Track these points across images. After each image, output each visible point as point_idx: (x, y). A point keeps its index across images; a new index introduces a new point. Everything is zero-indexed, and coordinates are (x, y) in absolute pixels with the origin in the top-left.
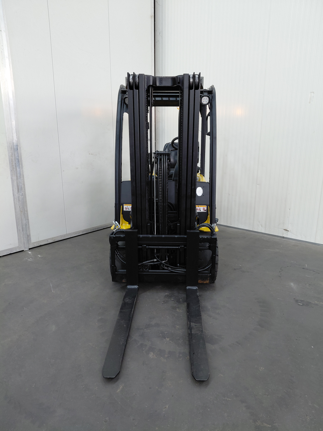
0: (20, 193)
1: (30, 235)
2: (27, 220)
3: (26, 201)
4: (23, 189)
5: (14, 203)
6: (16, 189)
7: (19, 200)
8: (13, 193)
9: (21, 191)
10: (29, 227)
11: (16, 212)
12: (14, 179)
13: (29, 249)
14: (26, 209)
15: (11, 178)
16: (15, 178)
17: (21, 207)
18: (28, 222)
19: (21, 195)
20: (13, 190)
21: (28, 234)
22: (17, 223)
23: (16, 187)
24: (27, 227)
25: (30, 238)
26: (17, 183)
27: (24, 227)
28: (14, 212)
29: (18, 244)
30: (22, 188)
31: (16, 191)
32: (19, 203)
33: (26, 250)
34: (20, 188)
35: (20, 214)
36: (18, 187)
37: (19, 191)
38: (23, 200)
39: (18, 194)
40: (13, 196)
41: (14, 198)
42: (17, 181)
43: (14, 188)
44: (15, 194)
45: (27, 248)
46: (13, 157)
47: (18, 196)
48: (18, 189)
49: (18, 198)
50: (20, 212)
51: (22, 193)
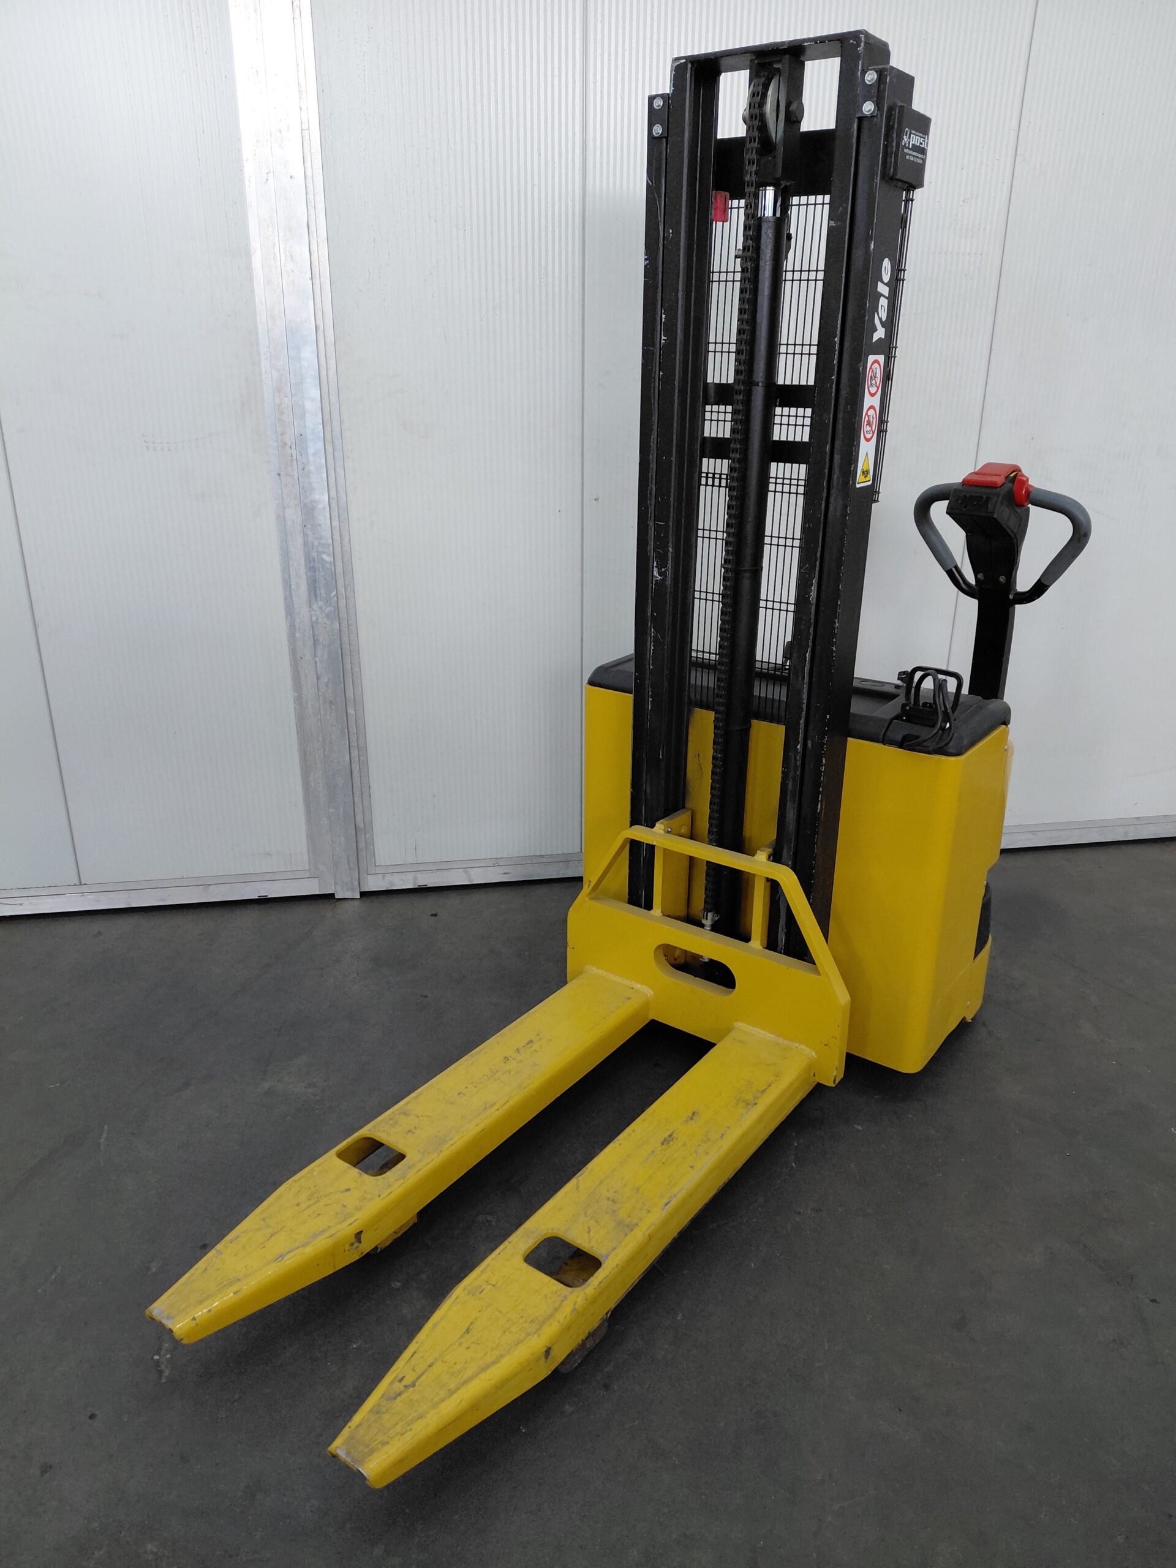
0: (321, 603)
1: (369, 826)
2: (355, 753)
3: (355, 652)
4: (340, 583)
5: (293, 651)
6: (304, 577)
7: (315, 642)
8: (285, 598)
9: (328, 593)
10: (364, 788)
11: (299, 700)
12: (289, 523)
13: (365, 895)
14: (350, 694)
15: (278, 517)
16: (294, 515)
17: (324, 680)
18: (364, 764)
19: (328, 616)
20: (287, 584)
21: (359, 819)
22: (304, 756)
23: (302, 570)
24: (357, 783)
25: (368, 845)
26: (305, 543)
27: (341, 780)
28: (293, 700)
29: (306, 858)
30: (334, 576)
31: (304, 587)
32: (315, 656)
33: (348, 895)
34: (322, 573)
35: (322, 713)
36: (314, 567)
37: (318, 592)
38: (337, 644)
39: (310, 607)
40: (286, 617)
41: (288, 624)
42: (305, 535)
43: (293, 574)
44: (296, 606)
45: (353, 889)
46: (286, 397)
47: (314, 618)
48: (314, 581)
49: (313, 627)
50: (321, 702)
51: (334, 607)
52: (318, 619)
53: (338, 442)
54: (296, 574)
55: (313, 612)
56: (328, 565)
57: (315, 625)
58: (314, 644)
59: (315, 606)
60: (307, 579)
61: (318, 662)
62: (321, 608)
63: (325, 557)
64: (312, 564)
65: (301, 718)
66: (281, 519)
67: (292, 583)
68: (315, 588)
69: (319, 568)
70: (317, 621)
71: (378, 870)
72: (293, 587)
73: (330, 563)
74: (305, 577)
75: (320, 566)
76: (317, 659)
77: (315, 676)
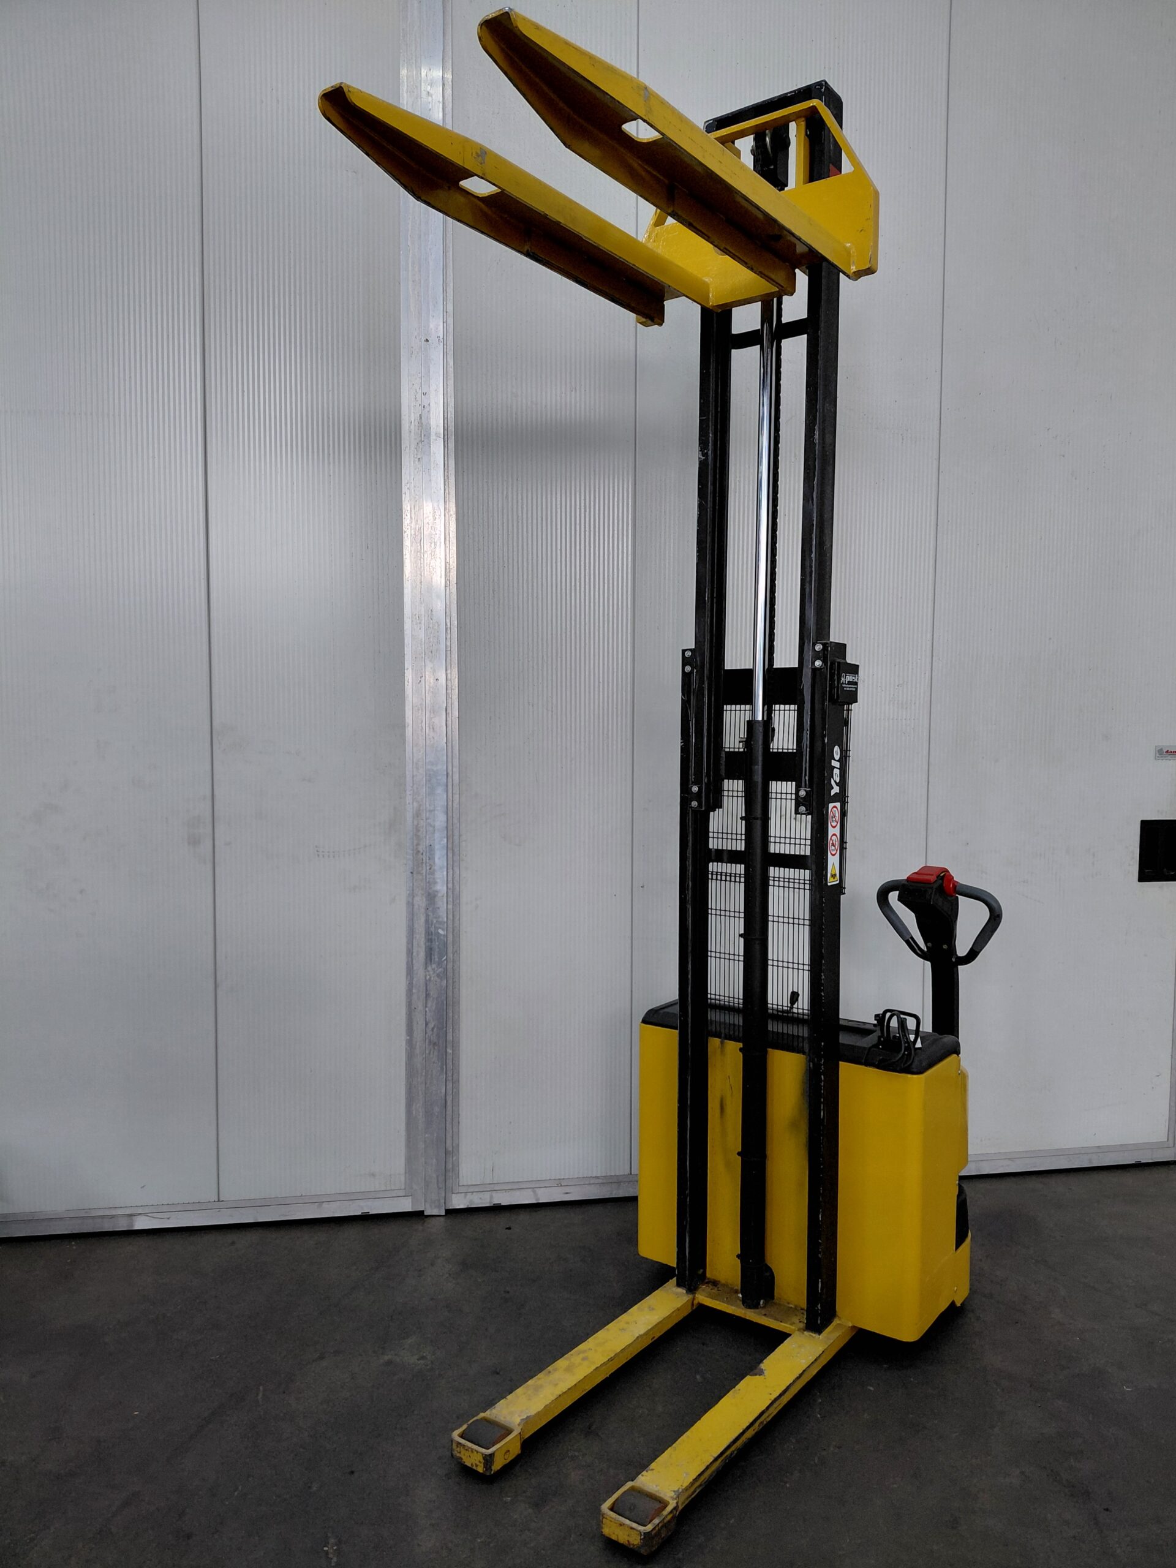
0: (434, 966)
1: (456, 1148)
2: (450, 1085)
3: (456, 1003)
4: (450, 950)
5: (409, 1004)
7: (427, 995)
8: (407, 963)
9: (440, 958)
10: (456, 1114)
11: (410, 1043)
12: (416, 907)
13: (449, 1212)
14: (450, 1037)
15: (408, 903)
16: (420, 901)
17: (431, 1025)
18: (456, 1095)
19: (438, 975)
20: (410, 952)
21: (449, 1142)
22: (410, 1089)
23: (422, 941)
24: (449, 1112)
25: (456, 1166)
26: (427, 921)
27: (437, 1109)
28: (404, 1043)
29: (403, 1179)
30: (446, 944)
31: (422, 954)
32: (426, 1007)
33: (435, 1212)
34: (437, 943)
35: (427, 1052)
36: (431, 939)
37: (433, 957)
38: (444, 998)
39: (426, 968)
40: (407, 978)
41: (408, 982)
42: (427, 915)
43: (415, 944)
44: (415, 968)
45: (439, 1207)
46: (422, 819)
47: (428, 977)
48: (431, 949)
49: (426, 984)
50: (427, 1043)
51: (444, 969)
52: (430, 978)
53: (456, 850)
54: (418, 944)
55: (427, 973)
56: (442, 937)
57: (428, 983)
58: (426, 997)
59: (429, 968)
60: (426, 948)
61: (428, 1011)
62: (433, 969)
63: (441, 931)
64: (430, 937)
65: (410, 1056)
66: (410, 905)
67: (414, 951)
68: (431, 954)
69: (435, 939)
70: (430, 980)
71: (462, 1190)
72: (414, 954)
73: (444, 935)
74: (424, 946)
75: (436, 938)
76: (427, 1009)
77: (424, 1023)
